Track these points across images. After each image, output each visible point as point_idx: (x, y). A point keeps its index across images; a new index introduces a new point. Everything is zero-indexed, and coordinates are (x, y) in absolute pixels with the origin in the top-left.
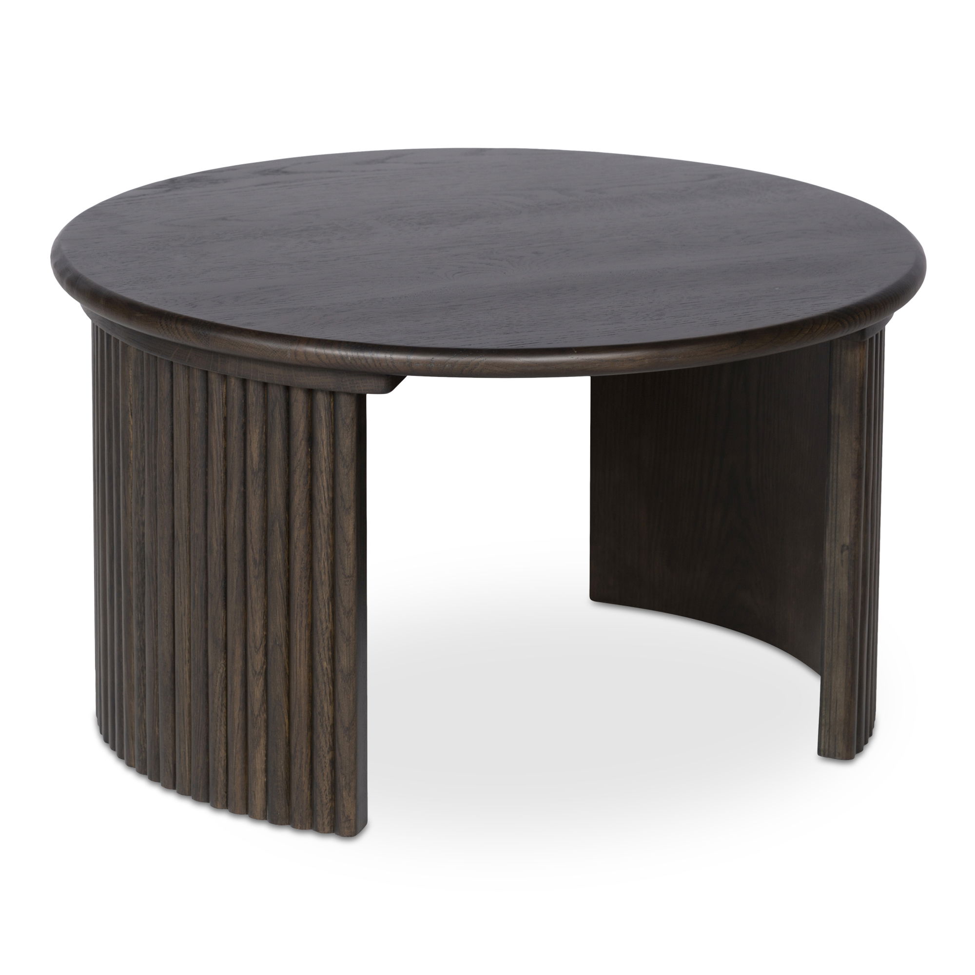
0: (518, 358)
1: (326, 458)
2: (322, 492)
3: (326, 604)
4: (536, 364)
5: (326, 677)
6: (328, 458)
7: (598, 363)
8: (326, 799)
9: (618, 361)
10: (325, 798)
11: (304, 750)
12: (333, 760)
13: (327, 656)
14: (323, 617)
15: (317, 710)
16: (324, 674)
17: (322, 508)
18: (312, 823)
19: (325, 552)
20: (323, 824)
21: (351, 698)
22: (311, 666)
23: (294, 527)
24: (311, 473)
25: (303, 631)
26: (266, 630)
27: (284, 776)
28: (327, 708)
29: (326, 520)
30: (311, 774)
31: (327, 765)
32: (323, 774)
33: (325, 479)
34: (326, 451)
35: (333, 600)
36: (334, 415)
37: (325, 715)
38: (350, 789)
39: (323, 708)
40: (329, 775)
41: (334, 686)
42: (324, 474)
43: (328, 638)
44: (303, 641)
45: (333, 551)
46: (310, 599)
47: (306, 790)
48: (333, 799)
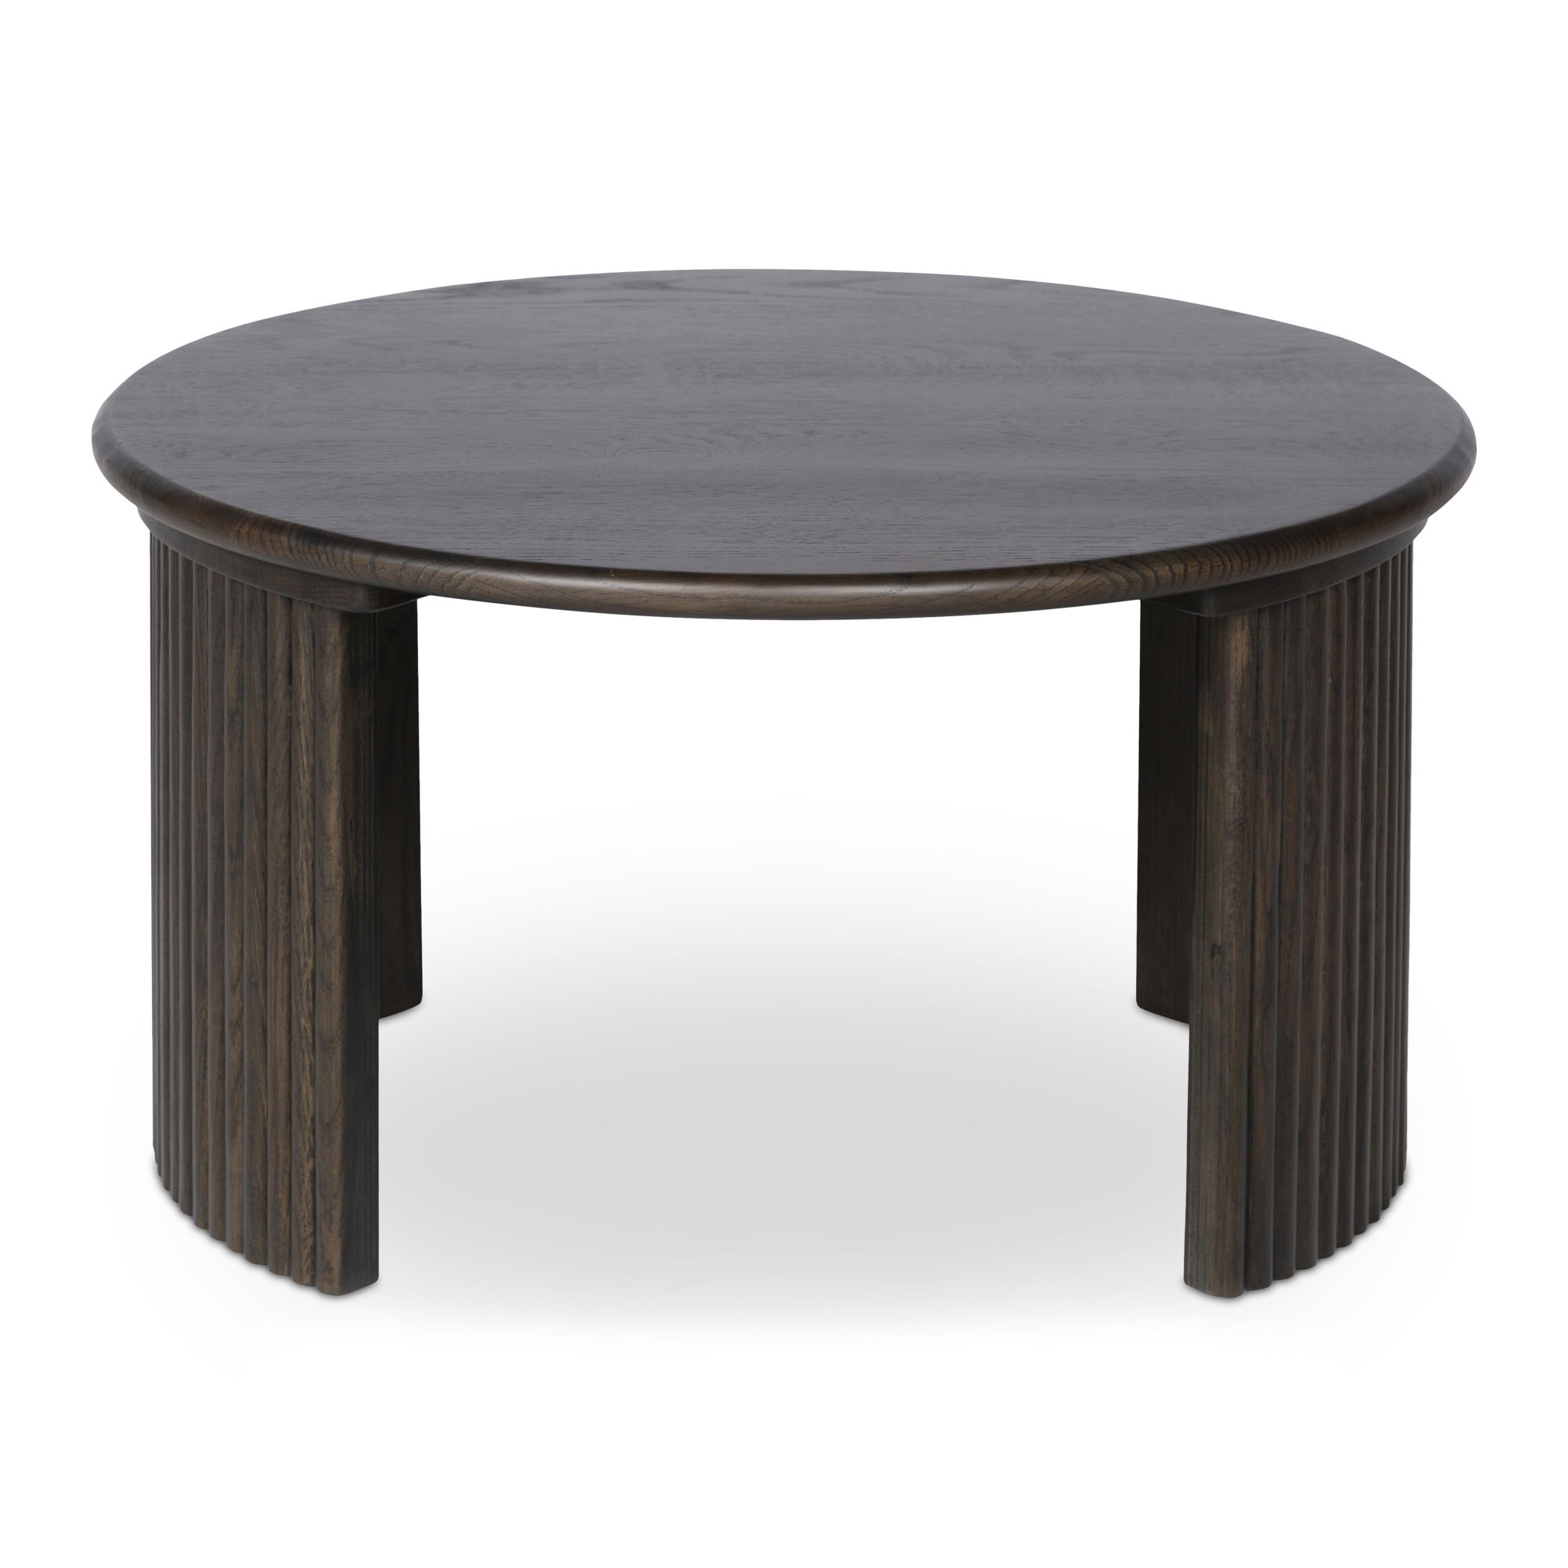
0: (523, 576)
1: (305, 702)
2: (300, 754)
3: (305, 928)
4: (549, 587)
5: (304, 1042)
6: (307, 703)
7: (644, 597)
8: (305, 1231)
9: (677, 597)
10: (302, 1231)
11: (281, 1151)
12: (313, 1173)
13: (306, 1009)
14: (301, 947)
15: (294, 1091)
16: (301, 1037)
17: (299, 779)
18: (290, 1266)
19: (303, 847)
20: (301, 1270)
21: (333, 1079)
22: (290, 1023)
23: (269, 805)
24: (291, 724)
25: (280, 966)
26: (242, 958)
27: (261, 1188)
28: (306, 1089)
29: (305, 799)
30: (290, 1191)
31: (306, 1179)
32: (301, 1192)
33: (303, 736)
34: (304, 692)
35: (314, 924)
36: (313, 639)
37: (304, 1100)
38: (331, 1220)
39: (300, 1089)
40: (310, 1196)
41: (314, 1056)
42: (302, 727)
43: (307, 981)
44: (279, 983)
45: (314, 848)
46: (289, 918)
47: (284, 1215)
48: (314, 1234)
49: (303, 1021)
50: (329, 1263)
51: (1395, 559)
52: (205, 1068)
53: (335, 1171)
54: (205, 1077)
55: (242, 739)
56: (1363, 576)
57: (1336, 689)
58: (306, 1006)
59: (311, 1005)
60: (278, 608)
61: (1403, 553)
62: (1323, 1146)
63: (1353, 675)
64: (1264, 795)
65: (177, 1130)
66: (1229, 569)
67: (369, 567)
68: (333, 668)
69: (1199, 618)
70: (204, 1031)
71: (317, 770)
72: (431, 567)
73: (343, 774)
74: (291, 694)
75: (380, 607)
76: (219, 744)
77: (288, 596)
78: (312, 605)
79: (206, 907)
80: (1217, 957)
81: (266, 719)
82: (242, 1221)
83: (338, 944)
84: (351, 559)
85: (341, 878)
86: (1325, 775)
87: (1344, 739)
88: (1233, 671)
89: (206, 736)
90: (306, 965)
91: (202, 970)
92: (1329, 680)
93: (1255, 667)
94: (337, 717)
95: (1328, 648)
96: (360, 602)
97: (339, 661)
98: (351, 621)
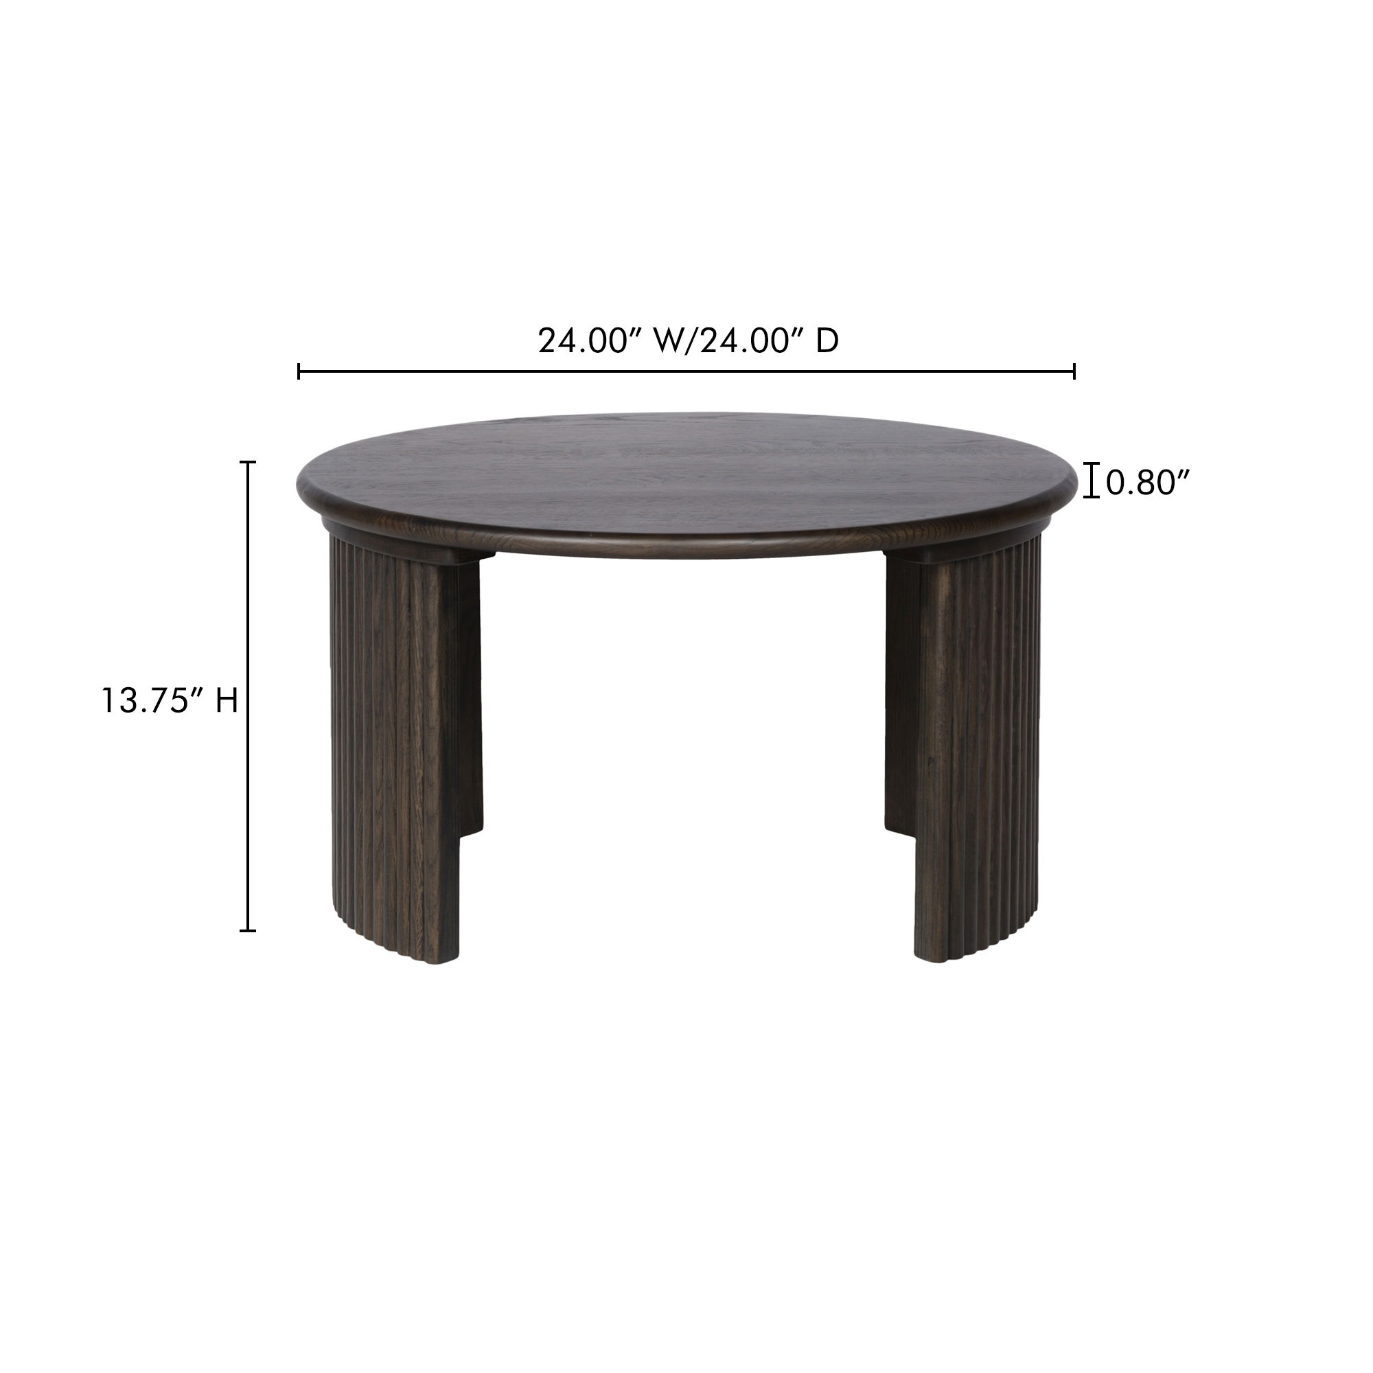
2: (415, 652)
3: (418, 753)
5: (418, 819)
6: (419, 622)
7: (609, 547)
8: (418, 929)
11: (405, 884)
12: (423, 895)
13: (419, 799)
14: (416, 764)
15: (412, 847)
16: (416, 815)
17: (415, 665)
18: (409, 951)
19: (418, 705)
20: (416, 951)
21: (434, 839)
22: (410, 809)
23: (398, 683)
24: (411, 635)
25: (404, 776)
26: (383, 774)
27: (393, 906)
28: (419, 846)
29: (418, 677)
30: (410, 907)
31: (419, 898)
32: (416, 906)
33: (417, 641)
34: (417, 615)
35: (423, 750)
36: (423, 584)
37: (418, 852)
38: (433, 921)
39: (415, 846)
40: (421, 908)
41: (423, 826)
42: (416, 636)
43: (420, 784)
44: (404, 785)
45: (423, 706)
46: (409, 748)
47: (406, 921)
48: (423, 930)
49: (417, 806)
50: (432, 946)
51: (1032, 540)
52: (362, 841)
53: (436, 892)
54: (361, 846)
55: (382, 647)
56: (1014, 549)
57: (999, 612)
58: (419, 797)
59: (422, 797)
60: (403, 567)
61: (1037, 538)
62: (992, 879)
63: (1009, 607)
64: (958, 671)
65: (345, 881)
66: (938, 534)
67: (454, 536)
68: (434, 601)
69: (921, 565)
70: (361, 820)
71: (425, 660)
72: (489, 535)
73: (440, 662)
74: (411, 618)
75: (461, 563)
76: (369, 651)
77: (408, 559)
78: (422, 563)
79: (362, 748)
80: (932, 765)
81: (396, 634)
82: (382, 927)
83: (437, 760)
84: (444, 532)
85: (438, 722)
86: (993, 663)
87: (1003, 645)
88: (940, 598)
89: (362, 648)
90: (419, 774)
91: (359, 785)
92: (995, 608)
93: (952, 597)
94: (436, 628)
95: (995, 590)
96: (449, 559)
97: (437, 596)
98: (444, 571)
